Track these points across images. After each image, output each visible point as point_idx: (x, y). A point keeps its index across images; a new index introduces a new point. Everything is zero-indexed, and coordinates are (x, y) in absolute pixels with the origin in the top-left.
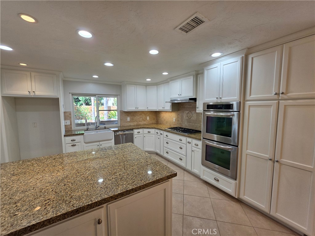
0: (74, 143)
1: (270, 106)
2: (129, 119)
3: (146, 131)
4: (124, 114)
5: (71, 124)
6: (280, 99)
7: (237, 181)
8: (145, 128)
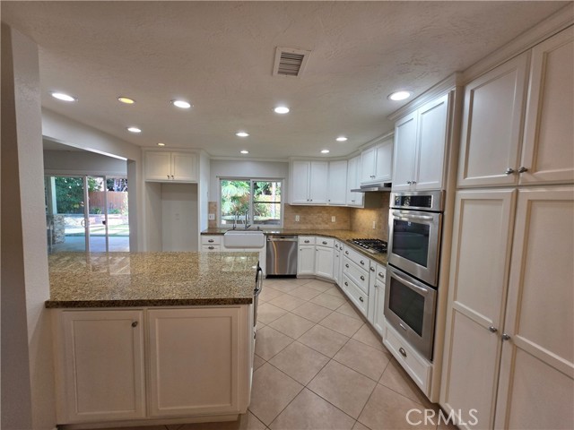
0: (211, 245)
1: (499, 201)
2: (298, 218)
3: (320, 240)
4: (291, 209)
5: (216, 220)
6: (520, 183)
7: (434, 366)
8: (319, 235)
